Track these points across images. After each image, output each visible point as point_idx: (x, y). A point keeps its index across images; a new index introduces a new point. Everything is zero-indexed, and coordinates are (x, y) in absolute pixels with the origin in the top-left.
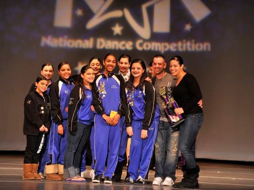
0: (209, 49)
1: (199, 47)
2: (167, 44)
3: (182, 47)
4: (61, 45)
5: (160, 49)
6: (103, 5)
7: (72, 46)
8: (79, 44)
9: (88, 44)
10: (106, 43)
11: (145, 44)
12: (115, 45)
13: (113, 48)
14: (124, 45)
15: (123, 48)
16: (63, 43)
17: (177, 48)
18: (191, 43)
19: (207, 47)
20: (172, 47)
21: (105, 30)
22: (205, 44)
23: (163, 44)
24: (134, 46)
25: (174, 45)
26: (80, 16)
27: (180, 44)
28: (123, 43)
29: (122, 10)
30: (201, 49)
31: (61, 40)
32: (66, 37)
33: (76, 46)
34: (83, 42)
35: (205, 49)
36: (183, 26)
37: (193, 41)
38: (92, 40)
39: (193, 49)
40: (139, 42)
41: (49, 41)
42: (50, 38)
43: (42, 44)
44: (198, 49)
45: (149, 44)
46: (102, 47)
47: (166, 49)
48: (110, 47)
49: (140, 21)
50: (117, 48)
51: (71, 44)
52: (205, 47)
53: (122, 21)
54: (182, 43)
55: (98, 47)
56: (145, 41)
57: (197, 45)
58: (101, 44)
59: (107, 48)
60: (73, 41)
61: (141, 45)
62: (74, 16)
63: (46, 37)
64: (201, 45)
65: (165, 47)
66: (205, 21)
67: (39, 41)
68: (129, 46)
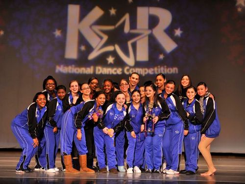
0: (177, 72)
1: (170, 71)
2: (146, 69)
3: (157, 71)
4: (70, 72)
5: (141, 73)
6: (100, 42)
7: (78, 72)
8: (83, 71)
9: (89, 71)
10: (102, 70)
11: (131, 70)
12: (109, 71)
13: (108, 73)
14: (115, 71)
15: (115, 73)
16: (71, 70)
17: (154, 71)
18: (164, 68)
19: (175, 71)
20: (150, 71)
21: (101, 60)
22: (174, 69)
23: (144, 69)
24: (123, 71)
25: (152, 69)
26: (84, 51)
27: (156, 69)
28: (115, 69)
29: (114, 45)
30: (171, 72)
31: (70, 68)
32: (73, 66)
33: (81, 73)
34: (86, 70)
35: (174, 72)
36: (158, 56)
37: (165, 66)
38: (92, 68)
39: (166, 73)
40: (127, 68)
41: (62, 69)
42: (62, 66)
43: (57, 71)
44: (169, 72)
45: (134, 70)
46: (100, 73)
47: (146, 73)
48: (105, 73)
49: (127, 53)
50: (111, 73)
51: (77, 71)
52: (174, 70)
53: (114, 53)
54: (158, 68)
55: (97, 72)
56: (131, 67)
57: (168, 69)
58: (99, 70)
59: (103, 73)
60: (78, 69)
61: (128, 70)
62: (79, 51)
63: (60, 66)
64: (171, 69)
65: (145, 71)
66: (174, 52)
67: (55, 69)
68: (119, 71)
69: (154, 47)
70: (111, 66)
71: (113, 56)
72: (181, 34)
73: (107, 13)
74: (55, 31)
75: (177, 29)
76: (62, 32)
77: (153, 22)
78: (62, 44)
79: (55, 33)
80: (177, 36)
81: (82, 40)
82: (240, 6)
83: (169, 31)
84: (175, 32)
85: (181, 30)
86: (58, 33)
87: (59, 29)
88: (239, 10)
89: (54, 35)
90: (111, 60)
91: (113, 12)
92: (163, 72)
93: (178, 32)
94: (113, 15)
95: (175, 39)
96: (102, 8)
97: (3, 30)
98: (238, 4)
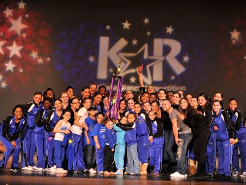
2: (161, 87)
3: (170, 89)
5: (157, 90)
7: (107, 89)
10: (127, 88)
14: (137, 89)
15: (136, 90)
17: (167, 89)
19: (184, 89)
23: (159, 88)
28: (136, 87)
40: (145, 87)
44: (178, 90)
49: (145, 74)
50: (133, 90)
57: (178, 88)
64: (181, 88)
66: (182, 74)
69: (167, 70)
70: (133, 84)
71: (134, 77)
72: (189, 60)
73: (130, 43)
74: (89, 57)
75: (185, 56)
76: (95, 59)
77: (167, 50)
78: (94, 67)
79: (89, 59)
80: (185, 62)
81: (111, 64)
82: (234, 39)
83: (179, 58)
84: (183, 59)
85: (188, 57)
86: (91, 59)
87: (92, 56)
88: (234, 41)
89: (89, 61)
90: (133, 80)
91: (135, 42)
92: (174, 90)
93: (186, 59)
94: (135, 44)
95: (184, 64)
96: (126, 39)
97: (49, 57)
98: (232, 37)
